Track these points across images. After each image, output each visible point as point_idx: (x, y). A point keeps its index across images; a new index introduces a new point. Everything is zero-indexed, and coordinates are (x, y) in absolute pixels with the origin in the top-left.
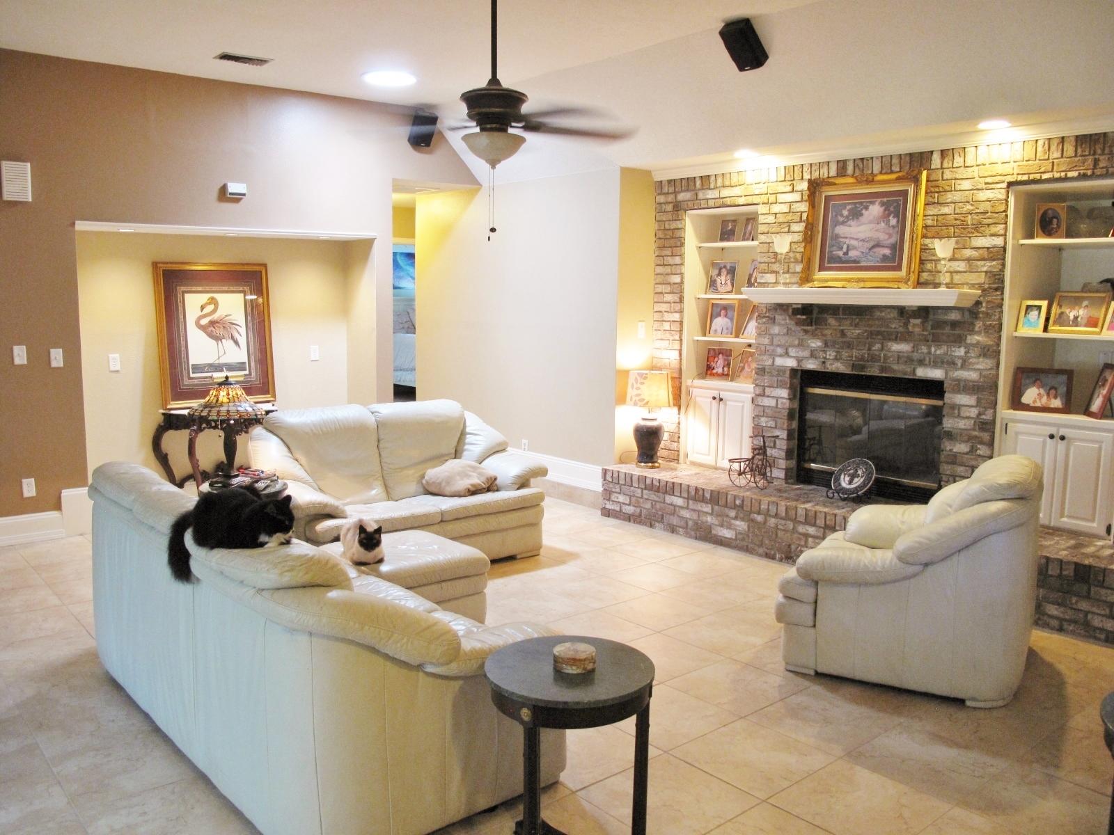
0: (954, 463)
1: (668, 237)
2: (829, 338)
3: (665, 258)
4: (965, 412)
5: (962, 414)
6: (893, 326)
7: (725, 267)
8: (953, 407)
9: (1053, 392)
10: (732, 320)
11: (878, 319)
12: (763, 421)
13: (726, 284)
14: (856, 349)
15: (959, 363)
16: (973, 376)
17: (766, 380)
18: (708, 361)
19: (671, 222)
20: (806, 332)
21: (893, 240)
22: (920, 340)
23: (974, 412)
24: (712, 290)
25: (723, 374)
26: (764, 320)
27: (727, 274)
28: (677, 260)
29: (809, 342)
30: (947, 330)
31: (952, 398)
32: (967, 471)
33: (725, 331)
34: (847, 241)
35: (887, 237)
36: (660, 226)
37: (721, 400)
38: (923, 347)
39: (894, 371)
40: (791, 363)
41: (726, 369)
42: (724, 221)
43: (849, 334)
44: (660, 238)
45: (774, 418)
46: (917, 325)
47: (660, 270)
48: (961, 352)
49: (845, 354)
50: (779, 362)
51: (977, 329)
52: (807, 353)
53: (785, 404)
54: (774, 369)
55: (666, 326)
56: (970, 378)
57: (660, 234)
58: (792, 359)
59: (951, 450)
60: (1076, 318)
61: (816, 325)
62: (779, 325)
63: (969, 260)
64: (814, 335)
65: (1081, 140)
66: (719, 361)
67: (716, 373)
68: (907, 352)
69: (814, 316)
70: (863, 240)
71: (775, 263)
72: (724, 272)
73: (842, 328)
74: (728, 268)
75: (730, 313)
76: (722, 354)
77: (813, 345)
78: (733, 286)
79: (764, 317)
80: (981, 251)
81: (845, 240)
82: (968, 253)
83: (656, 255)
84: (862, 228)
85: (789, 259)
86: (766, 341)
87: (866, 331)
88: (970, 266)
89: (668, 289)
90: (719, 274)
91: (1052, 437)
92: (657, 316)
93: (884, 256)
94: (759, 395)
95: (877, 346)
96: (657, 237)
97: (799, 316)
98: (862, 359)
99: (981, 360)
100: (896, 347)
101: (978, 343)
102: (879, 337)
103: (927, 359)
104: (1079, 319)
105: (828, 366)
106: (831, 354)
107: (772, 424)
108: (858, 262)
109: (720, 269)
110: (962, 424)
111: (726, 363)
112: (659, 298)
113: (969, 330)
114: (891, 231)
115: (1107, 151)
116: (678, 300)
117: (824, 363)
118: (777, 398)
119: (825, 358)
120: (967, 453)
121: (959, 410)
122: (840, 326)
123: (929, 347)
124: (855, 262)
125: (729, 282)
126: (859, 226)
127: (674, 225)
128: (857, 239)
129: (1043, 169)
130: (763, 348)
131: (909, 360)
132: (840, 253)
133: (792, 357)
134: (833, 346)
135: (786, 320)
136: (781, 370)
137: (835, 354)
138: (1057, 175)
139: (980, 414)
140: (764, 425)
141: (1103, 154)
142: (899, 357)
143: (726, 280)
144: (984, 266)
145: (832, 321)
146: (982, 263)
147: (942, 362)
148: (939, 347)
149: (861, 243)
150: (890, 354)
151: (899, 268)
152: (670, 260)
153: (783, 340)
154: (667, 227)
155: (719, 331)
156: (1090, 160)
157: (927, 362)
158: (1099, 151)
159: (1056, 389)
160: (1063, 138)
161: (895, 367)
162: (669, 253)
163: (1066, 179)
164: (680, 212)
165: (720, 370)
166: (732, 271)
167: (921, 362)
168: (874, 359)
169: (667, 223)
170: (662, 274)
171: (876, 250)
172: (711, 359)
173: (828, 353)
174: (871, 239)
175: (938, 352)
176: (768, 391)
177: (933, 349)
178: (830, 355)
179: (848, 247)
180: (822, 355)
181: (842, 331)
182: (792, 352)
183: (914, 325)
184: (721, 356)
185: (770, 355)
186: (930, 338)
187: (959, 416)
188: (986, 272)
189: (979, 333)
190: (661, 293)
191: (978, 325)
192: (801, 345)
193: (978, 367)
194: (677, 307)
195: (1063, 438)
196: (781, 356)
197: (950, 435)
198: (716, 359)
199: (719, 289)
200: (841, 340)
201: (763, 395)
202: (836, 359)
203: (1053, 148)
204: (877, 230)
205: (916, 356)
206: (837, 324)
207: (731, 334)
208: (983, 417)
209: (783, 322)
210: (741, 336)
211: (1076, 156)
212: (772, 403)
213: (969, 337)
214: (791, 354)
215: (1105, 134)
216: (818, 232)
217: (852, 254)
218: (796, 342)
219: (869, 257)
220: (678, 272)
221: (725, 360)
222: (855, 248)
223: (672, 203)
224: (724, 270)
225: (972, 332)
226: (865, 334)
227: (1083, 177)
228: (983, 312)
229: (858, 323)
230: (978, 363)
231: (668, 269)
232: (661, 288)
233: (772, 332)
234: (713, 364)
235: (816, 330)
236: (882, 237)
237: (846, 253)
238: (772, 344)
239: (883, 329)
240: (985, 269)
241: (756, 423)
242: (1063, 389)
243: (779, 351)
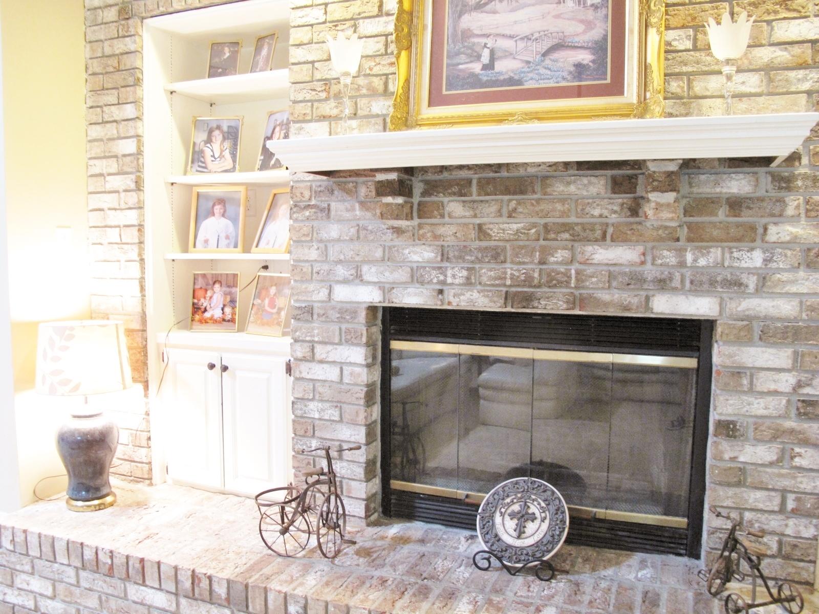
0: (739, 484)
1: (111, 69)
2: (450, 241)
3: (105, 109)
4: (764, 382)
5: (759, 388)
6: (596, 212)
7: (219, 127)
8: (738, 372)
10: (235, 221)
11: (563, 201)
12: (314, 409)
13: (221, 156)
14: (512, 262)
15: (752, 282)
16: (786, 308)
17: (316, 330)
18: (194, 297)
19: (115, 41)
20: (398, 231)
21: (596, 34)
22: (661, 239)
23: (786, 382)
24: (196, 167)
25: (224, 320)
26: (307, 213)
27: (224, 139)
28: (129, 111)
29: (406, 251)
30: (722, 215)
31: (720, 355)
32: (770, 499)
33: (223, 242)
34: (490, 43)
35: (581, 28)
36: (93, 50)
37: (225, 369)
38: (666, 253)
39: (598, 302)
40: (371, 296)
41: (228, 310)
42: (216, 47)
43: (494, 231)
44: (94, 74)
45: (338, 405)
46: (668, 205)
47: (97, 132)
48: (756, 259)
49: (487, 273)
50: (343, 293)
51: (790, 211)
52: (402, 275)
53: (359, 375)
54: (334, 308)
55: (113, 235)
56: (773, 312)
57: (96, 67)
58: (370, 288)
59: (733, 459)
61: (420, 217)
62: (340, 221)
63: (768, 70)
64: (417, 237)
66: (215, 297)
67: (212, 318)
68: (632, 264)
69: (416, 199)
70: (527, 38)
71: (327, 99)
72: (217, 136)
73: (478, 221)
74: (225, 129)
75: (230, 209)
76: (220, 282)
77: (416, 258)
78: (234, 161)
79: (308, 207)
80: (797, 50)
81: (483, 40)
82: (765, 55)
83: (90, 104)
84: (521, 15)
85: (358, 89)
86: (313, 254)
87: (534, 225)
88: (771, 80)
89: (113, 166)
90: (209, 140)
92: (96, 218)
93: (579, 66)
94: (304, 359)
95: (561, 255)
96: (90, 72)
97: (389, 199)
98: (528, 281)
99: (801, 274)
100: (603, 254)
101: (794, 241)
102: (566, 236)
103: (677, 276)
105: (451, 299)
106: (456, 274)
107: (334, 414)
108: (519, 82)
109: (210, 132)
110: (759, 407)
111: (228, 299)
112: (96, 184)
113: (773, 215)
114: (590, 15)
116: (133, 186)
117: (441, 292)
118: (341, 365)
119: (444, 283)
120: (771, 464)
121: (752, 376)
122: (475, 216)
123: (681, 251)
124: (511, 81)
125: (227, 154)
126: (513, 10)
127: (120, 46)
128: (511, 37)
130: (307, 268)
131: (635, 280)
132: (476, 67)
133: (369, 283)
134: (461, 258)
135: (353, 209)
136: (346, 311)
137: (465, 273)
139: (799, 385)
140: (317, 416)
142: (612, 275)
143: (222, 151)
144: (805, 79)
145: (454, 207)
146: (801, 73)
147: (713, 283)
148: (703, 251)
149: (521, 45)
150: (590, 270)
151: (616, 88)
152: (116, 113)
153: (348, 251)
154: (108, 51)
155: (213, 242)
157: (676, 283)
161: (605, 296)
162: (111, 98)
164: (130, 22)
165: (218, 314)
166: (232, 135)
167: (663, 284)
168: (553, 281)
169: (107, 44)
170: (101, 140)
171: (556, 55)
172: (200, 293)
173: (449, 273)
174: (546, 34)
175: (702, 262)
176: (320, 351)
177: (689, 257)
178: (454, 276)
179: (492, 52)
180: (435, 276)
181: (480, 226)
182: (370, 273)
183: (659, 207)
184: (217, 286)
185: (322, 281)
186: (683, 233)
187: (751, 390)
188: (809, 93)
189: (795, 219)
190: (101, 175)
191: (794, 203)
192: (389, 258)
193: (794, 289)
194: (132, 198)
196: (345, 281)
197: (729, 429)
198: (209, 293)
199: (210, 165)
200: (477, 244)
201: (311, 358)
202: (468, 283)
204: (557, 16)
205: (650, 272)
206: (468, 213)
207: (236, 246)
208: (807, 390)
209: (348, 215)
210: (254, 249)
212: (332, 374)
213: (772, 229)
214: (367, 277)
216: (425, 27)
217: (504, 66)
218: (379, 254)
219: (542, 71)
220: (132, 133)
221: (226, 294)
222: (509, 54)
223: (116, 5)
224: (216, 133)
225: (779, 216)
226: (533, 231)
228: (805, 177)
229: (515, 210)
230: (793, 282)
231: (111, 130)
232: (100, 166)
233: (324, 235)
234: (204, 303)
235: (420, 226)
236: (573, 29)
237: (489, 67)
238: (326, 261)
239: (573, 219)
240: (806, 86)
241: (299, 413)
243: (342, 272)
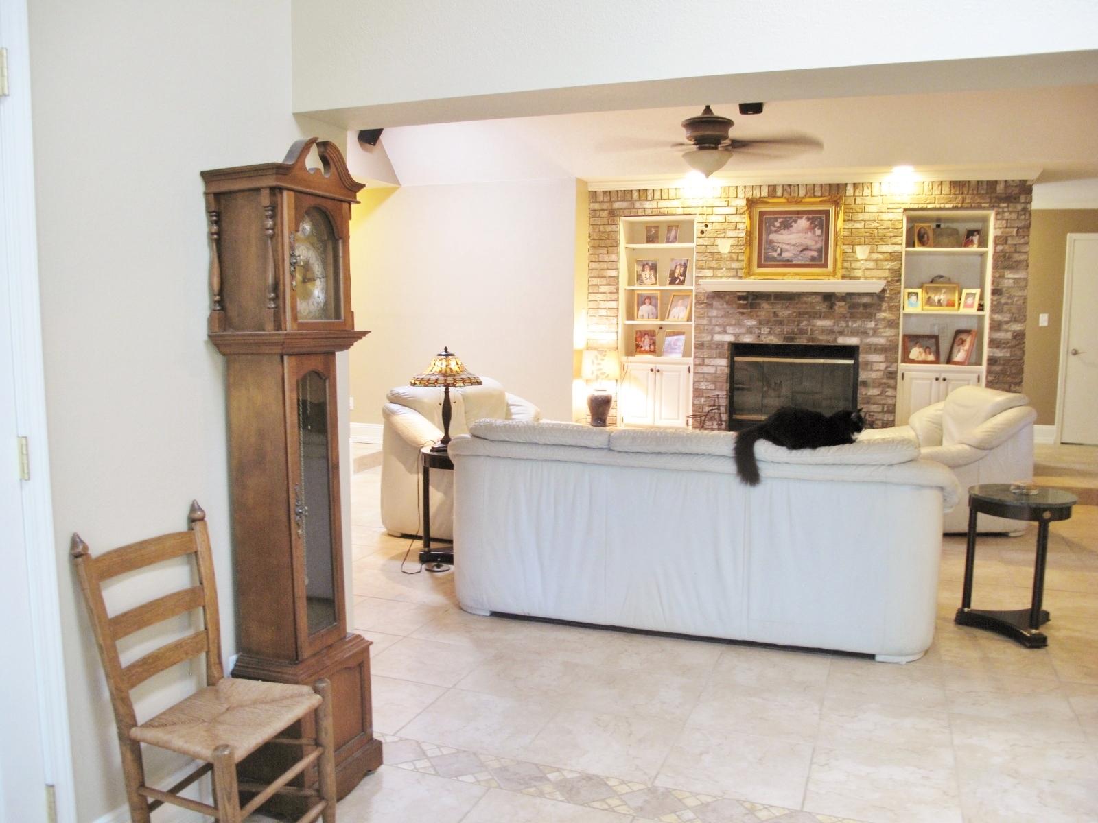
0: (868, 403)
1: (604, 238)
2: (763, 317)
3: (601, 255)
4: (876, 367)
5: (874, 369)
6: (818, 308)
7: (647, 264)
8: (867, 363)
9: (928, 350)
10: (656, 306)
11: (806, 303)
12: (703, 386)
13: (650, 278)
14: (787, 325)
15: (871, 332)
16: (882, 341)
17: (706, 353)
18: (636, 341)
19: (606, 226)
20: (742, 314)
21: (819, 246)
22: (841, 317)
23: (883, 366)
24: (639, 282)
25: (650, 351)
26: (703, 305)
27: (650, 270)
28: (613, 257)
29: (745, 321)
30: (861, 309)
31: (862, 357)
32: (878, 407)
33: (651, 316)
34: (780, 245)
35: (813, 243)
36: (594, 229)
37: (658, 371)
38: (842, 322)
39: (819, 340)
40: (729, 338)
41: (652, 347)
42: (648, 228)
43: (780, 314)
44: (593, 239)
45: (714, 382)
46: (842, 306)
47: (593, 265)
48: (872, 324)
49: (777, 329)
50: (718, 338)
51: (883, 308)
52: (743, 330)
53: (724, 370)
54: (714, 343)
55: (603, 313)
56: (878, 342)
57: (594, 236)
58: (730, 335)
59: (866, 394)
60: (939, 301)
61: (751, 308)
62: (717, 309)
63: (876, 261)
64: (750, 316)
65: (955, 184)
66: (646, 341)
67: (645, 350)
68: (830, 326)
69: (750, 301)
70: (794, 245)
71: (712, 261)
72: (647, 268)
73: (775, 310)
74: (650, 265)
75: (653, 301)
76: (648, 334)
77: (749, 324)
78: (656, 279)
79: (703, 303)
80: (885, 255)
81: (778, 245)
82: (875, 256)
83: (591, 253)
84: (792, 236)
86: (705, 322)
87: (795, 312)
88: (877, 265)
89: (604, 281)
90: (643, 270)
91: (937, 379)
92: (592, 305)
93: (812, 257)
94: (700, 365)
95: (805, 323)
96: (592, 238)
97: (741, 302)
98: (793, 332)
99: (887, 329)
100: (820, 323)
101: (884, 319)
102: (807, 316)
103: (846, 330)
104: (941, 302)
105: (763, 339)
106: (765, 330)
107: (712, 386)
108: (791, 261)
109: (644, 266)
110: (874, 375)
111: (652, 342)
112: (596, 289)
113: (878, 310)
114: (817, 239)
115: (970, 192)
116: (615, 291)
117: (759, 337)
118: (716, 366)
119: (760, 333)
120: (878, 395)
121: (872, 365)
122: (773, 308)
123: (847, 322)
124: (788, 261)
125: (652, 276)
126: (789, 234)
127: (609, 229)
128: (788, 244)
129: (928, 201)
130: (702, 328)
131: (831, 332)
132: (775, 254)
133: (729, 333)
134: (767, 324)
135: (723, 305)
136: (719, 345)
137: (768, 329)
138: (938, 206)
139: (887, 367)
140: (704, 388)
141: (968, 194)
142: (824, 330)
143: (650, 275)
144: (888, 265)
145: (765, 305)
146: (887, 263)
147: (858, 333)
148: (855, 322)
149: (792, 247)
150: (815, 328)
151: (825, 265)
152: (606, 258)
153: (720, 321)
154: (602, 229)
155: (646, 316)
156: (960, 197)
157: (846, 333)
158: (966, 192)
159: (930, 348)
160: (942, 182)
161: (821, 338)
162: (604, 251)
163: (944, 209)
164: (615, 218)
165: (647, 348)
166: (654, 268)
167: (841, 333)
168: (802, 332)
169: (601, 227)
170: (596, 269)
171: (805, 252)
172: (639, 339)
173: (762, 330)
174: (801, 245)
175: (854, 325)
176: (707, 362)
177: (850, 324)
178: (764, 331)
179: (781, 249)
180: (757, 331)
181: (774, 313)
182: (730, 329)
183: (840, 307)
184: (646, 336)
185: (708, 333)
186: (848, 315)
187: (871, 370)
188: (889, 269)
189: (884, 311)
190: (596, 285)
191: (885, 305)
192: (738, 324)
193: (885, 335)
194: (614, 296)
195: (944, 379)
196: (719, 333)
197: (865, 384)
198: (643, 339)
199: (645, 282)
200: (774, 319)
201: (703, 364)
202: (770, 333)
203: (935, 188)
204: (805, 238)
205: (836, 329)
206: (771, 307)
207: (657, 318)
208: (889, 369)
209: (720, 307)
210: (666, 319)
211: (950, 194)
212: (712, 370)
213: (878, 315)
214: (728, 331)
215: (969, 182)
216: (755, 238)
217: (785, 255)
218: (734, 322)
219: (800, 258)
220: (615, 267)
221: (650, 339)
222: (787, 251)
223: (606, 210)
224: (647, 266)
225: (880, 310)
226: (795, 314)
227: (955, 208)
228: (888, 297)
229: (788, 307)
230: (884, 332)
231: (604, 265)
232: (595, 281)
233: (710, 314)
234: (641, 344)
235: (751, 312)
236: (810, 243)
237: (780, 254)
238: (710, 325)
239: (809, 310)
240: (888, 267)
241: (696, 387)
242: (933, 348)
243: (717, 329)
